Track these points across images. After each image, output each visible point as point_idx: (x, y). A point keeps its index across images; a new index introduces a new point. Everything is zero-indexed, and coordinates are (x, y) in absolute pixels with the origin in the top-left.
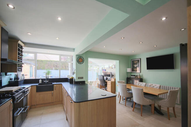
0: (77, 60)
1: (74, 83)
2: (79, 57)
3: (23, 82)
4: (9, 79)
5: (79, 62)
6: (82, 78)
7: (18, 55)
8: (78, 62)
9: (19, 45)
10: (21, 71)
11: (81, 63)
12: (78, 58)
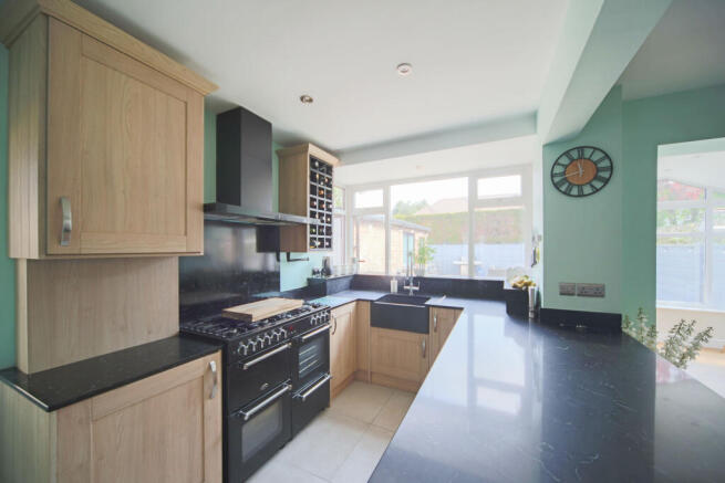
0: (553, 176)
1: (531, 315)
2: (567, 154)
3: (346, 282)
4: (311, 272)
5: (571, 185)
6: (598, 292)
7: (309, 196)
8: (557, 186)
9: (313, 160)
10: (329, 246)
11: (587, 190)
12: (556, 163)
